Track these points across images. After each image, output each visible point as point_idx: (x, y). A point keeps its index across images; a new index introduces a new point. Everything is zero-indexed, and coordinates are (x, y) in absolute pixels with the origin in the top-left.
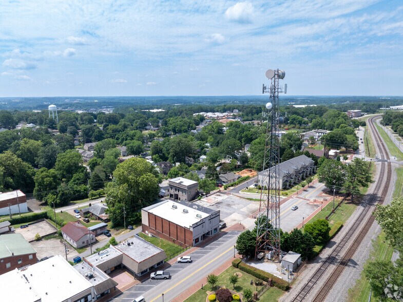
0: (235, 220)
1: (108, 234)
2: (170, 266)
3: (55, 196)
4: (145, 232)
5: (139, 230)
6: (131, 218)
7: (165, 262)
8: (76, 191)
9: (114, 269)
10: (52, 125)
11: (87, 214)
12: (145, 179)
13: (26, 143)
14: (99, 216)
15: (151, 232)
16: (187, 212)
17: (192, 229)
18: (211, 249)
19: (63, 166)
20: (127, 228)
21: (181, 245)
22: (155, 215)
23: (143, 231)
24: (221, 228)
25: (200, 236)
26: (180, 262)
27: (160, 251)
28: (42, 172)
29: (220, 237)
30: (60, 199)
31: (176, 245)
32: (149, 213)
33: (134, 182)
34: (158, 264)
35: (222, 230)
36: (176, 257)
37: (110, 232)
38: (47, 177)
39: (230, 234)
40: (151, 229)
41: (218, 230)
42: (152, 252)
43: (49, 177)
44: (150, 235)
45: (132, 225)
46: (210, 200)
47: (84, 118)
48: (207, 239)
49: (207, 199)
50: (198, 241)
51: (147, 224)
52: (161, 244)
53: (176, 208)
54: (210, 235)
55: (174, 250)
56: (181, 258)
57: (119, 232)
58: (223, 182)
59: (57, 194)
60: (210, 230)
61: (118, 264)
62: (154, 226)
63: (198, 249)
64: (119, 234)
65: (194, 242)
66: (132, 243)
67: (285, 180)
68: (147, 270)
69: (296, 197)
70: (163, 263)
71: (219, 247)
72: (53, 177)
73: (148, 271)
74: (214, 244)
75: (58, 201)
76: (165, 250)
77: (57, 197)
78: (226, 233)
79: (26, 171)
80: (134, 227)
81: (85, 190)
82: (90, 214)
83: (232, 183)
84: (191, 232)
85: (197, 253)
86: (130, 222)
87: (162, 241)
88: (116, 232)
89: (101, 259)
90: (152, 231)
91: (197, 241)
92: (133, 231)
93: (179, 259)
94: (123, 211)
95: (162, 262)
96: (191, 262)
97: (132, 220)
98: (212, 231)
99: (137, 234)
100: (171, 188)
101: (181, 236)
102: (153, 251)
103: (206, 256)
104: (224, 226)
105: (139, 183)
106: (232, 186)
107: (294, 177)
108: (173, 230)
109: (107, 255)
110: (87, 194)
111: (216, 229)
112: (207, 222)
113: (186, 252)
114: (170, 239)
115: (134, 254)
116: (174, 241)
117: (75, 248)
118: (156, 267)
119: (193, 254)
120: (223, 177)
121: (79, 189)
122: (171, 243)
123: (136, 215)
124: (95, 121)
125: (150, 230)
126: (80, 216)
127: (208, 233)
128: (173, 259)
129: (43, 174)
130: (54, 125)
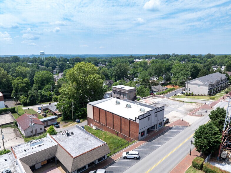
0: (175, 117)
1: (57, 126)
2: (113, 162)
3: (26, 98)
4: (90, 125)
5: (84, 123)
6: (78, 112)
7: (108, 157)
8: (43, 95)
9: (46, 162)
10: (41, 63)
11: (46, 111)
12: (92, 78)
13: (20, 68)
14: (55, 112)
15: (95, 125)
16: (130, 107)
17: (138, 121)
18: (159, 144)
19: (38, 80)
20: (74, 121)
21: (125, 138)
22: (99, 108)
23: (89, 124)
24: (165, 123)
25: (145, 129)
26: (125, 158)
27: (103, 144)
28: (18, 80)
29: (166, 132)
30: (29, 100)
31: (120, 138)
32: (93, 106)
33: (82, 80)
34: (99, 160)
35: (166, 125)
36: (121, 152)
37: (59, 124)
38: (21, 83)
39: (175, 129)
40: (95, 121)
41: (163, 124)
42: (93, 145)
43: (23, 83)
44: (94, 128)
45: (80, 119)
46: (148, 101)
47: (61, 60)
48: (152, 133)
49: (145, 101)
50: (144, 135)
51: (92, 117)
52: (104, 136)
53: (119, 103)
54: (155, 130)
55: (118, 143)
56: (127, 153)
57: (67, 124)
58: (154, 91)
59: (28, 96)
60: (156, 123)
61: (51, 157)
62: (99, 119)
63: (145, 143)
64: (67, 126)
65: (140, 135)
66: (72, 133)
67: (210, 87)
68: (84, 167)
69: (223, 101)
70: (106, 157)
71: (167, 143)
72: (26, 83)
73: (87, 168)
74: (161, 138)
75: (28, 101)
76: (108, 142)
77: (27, 98)
78: (171, 128)
79: (10, 80)
80: (81, 120)
81: (50, 95)
82: (49, 110)
83: (161, 92)
84: (137, 124)
85: (144, 147)
86: (78, 116)
87: (105, 134)
88: (64, 124)
89: (31, 150)
90: (97, 124)
91: (142, 134)
92: (80, 124)
93: (124, 154)
94: (71, 106)
95: (104, 157)
96: (138, 159)
97: (79, 115)
98: (157, 125)
99: (82, 127)
100: (114, 93)
101: (126, 128)
102: (95, 143)
103: (155, 151)
104: (167, 121)
105: (87, 82)
106: (163, 94)
107: (215, 86)
108: (117, 122)
109: (40, 146)
110: (51, 98)
111: (160, 124)
112: (153, 114)
113: (132, 146)
114: (113, 132)
115: (71, 146)
116: (117, 134)
117: (23, 137)
118: (97, 162)
119: (139, 148)
120: (154, 88)
121: (46, 94)
122: (114, 136)
123: (84, 110)
124: (68, 62)
125: (95, 123)
126: (41, 112)
127: (153, 127)
128: (117, 154)
129: (18, 81)
130: (42, 63)
